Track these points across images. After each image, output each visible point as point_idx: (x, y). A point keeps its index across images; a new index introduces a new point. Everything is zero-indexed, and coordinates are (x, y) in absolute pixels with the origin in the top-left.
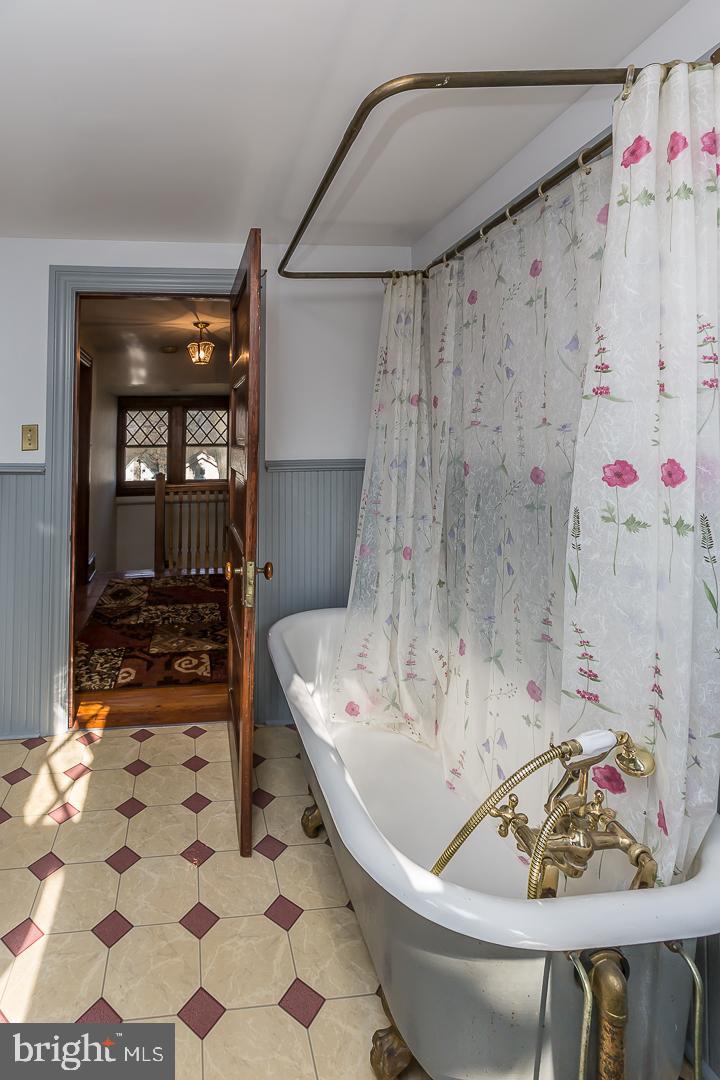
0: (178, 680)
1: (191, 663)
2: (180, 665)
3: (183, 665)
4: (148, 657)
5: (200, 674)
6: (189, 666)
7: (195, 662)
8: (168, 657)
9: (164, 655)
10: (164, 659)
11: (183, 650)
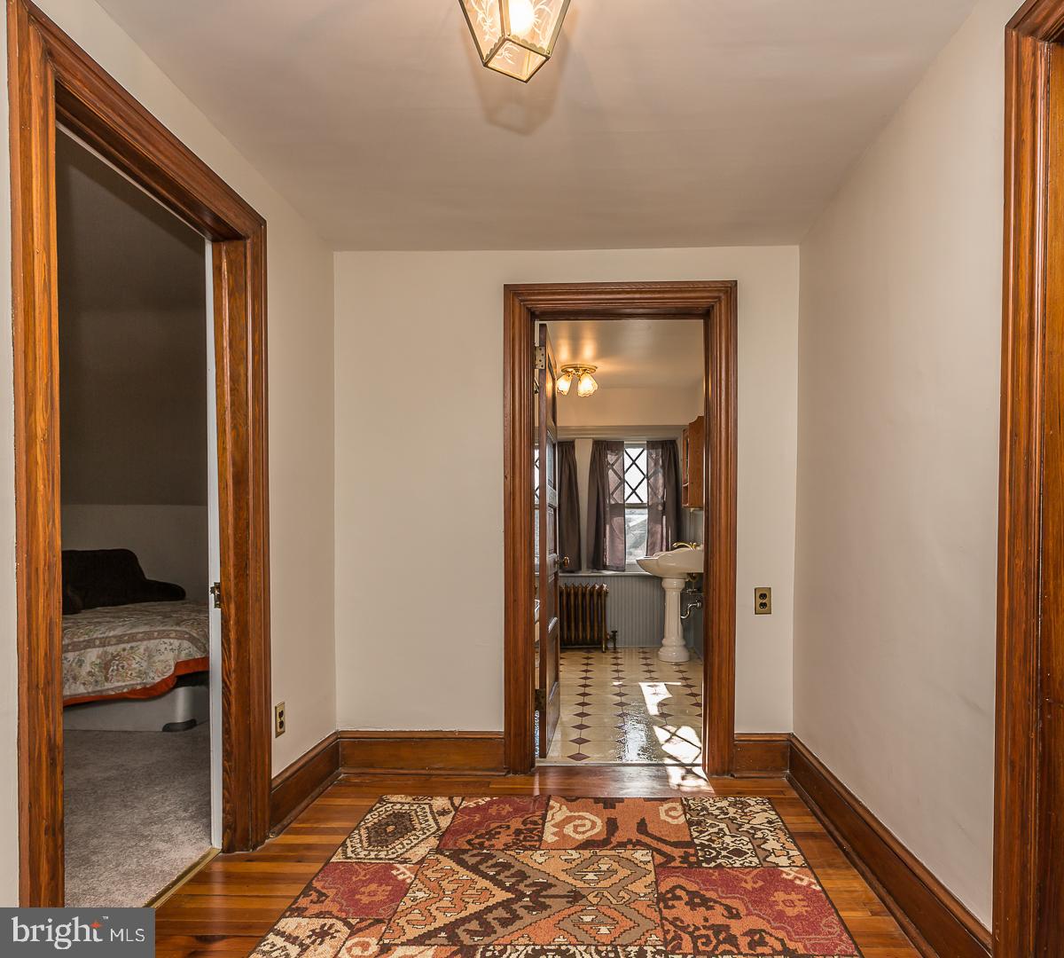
0: (595, 803)
1: (576, 827)
2: (594, 825)
3: (589, 824)
4: (647, 840)
5: (564, 808)
6: (578, 822)
7: (569, 830)
8: (614, 840)
9: (622, 845)
10: (620, 836)
11: (587, 853)
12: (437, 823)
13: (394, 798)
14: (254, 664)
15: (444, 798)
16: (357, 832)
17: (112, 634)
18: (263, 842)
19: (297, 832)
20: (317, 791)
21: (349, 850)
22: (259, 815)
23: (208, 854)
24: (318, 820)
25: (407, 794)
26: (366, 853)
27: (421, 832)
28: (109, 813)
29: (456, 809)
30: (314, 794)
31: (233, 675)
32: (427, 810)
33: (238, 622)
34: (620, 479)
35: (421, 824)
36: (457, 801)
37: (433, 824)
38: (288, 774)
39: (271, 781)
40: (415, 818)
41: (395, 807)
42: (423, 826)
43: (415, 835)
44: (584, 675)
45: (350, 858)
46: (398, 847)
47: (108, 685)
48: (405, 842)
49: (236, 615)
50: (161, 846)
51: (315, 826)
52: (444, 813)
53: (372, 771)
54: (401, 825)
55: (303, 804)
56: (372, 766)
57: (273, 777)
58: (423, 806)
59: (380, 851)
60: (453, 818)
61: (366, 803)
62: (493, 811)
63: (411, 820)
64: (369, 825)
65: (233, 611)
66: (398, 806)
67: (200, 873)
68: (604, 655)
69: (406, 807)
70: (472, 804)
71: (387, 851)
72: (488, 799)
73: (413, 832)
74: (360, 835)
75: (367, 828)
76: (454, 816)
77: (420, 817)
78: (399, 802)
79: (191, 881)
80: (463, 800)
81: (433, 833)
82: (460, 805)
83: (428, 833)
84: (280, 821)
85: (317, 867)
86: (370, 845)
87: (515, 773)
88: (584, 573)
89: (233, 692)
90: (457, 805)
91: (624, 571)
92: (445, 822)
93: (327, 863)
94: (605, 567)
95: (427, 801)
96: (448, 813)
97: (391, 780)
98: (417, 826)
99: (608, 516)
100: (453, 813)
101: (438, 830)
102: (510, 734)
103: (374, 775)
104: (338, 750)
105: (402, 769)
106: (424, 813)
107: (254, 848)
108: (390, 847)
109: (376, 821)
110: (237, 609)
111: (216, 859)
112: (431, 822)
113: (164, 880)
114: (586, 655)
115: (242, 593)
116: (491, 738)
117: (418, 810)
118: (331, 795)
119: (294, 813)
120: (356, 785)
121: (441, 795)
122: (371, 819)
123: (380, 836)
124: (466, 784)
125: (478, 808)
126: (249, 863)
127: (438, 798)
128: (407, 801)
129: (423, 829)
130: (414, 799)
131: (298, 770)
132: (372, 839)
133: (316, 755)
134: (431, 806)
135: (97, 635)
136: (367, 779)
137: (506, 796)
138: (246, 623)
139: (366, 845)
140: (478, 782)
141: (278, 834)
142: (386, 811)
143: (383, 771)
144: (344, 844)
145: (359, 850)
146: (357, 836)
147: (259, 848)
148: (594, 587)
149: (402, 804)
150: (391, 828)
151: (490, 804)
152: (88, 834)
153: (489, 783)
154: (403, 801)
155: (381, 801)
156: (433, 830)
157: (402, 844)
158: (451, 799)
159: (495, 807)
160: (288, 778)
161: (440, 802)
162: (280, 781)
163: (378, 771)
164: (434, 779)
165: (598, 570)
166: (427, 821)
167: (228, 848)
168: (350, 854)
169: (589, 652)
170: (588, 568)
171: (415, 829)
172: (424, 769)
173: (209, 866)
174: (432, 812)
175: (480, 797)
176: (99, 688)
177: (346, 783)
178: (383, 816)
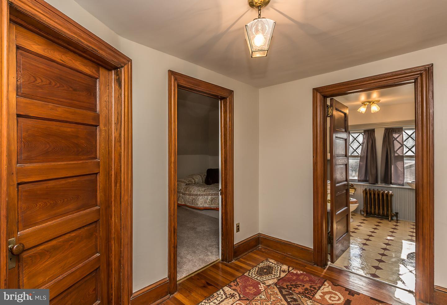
0: (345, 290)
1: (331, 297)
2: (339, 299)
3: (337, 298)
5: (330, 287)
6: (333, 295)
7: (327, 297)
12: (280, 274)
13: (271, 261)
14: (229, 212)
15: (287, 266)
16: (255, 268)
17: (213, 193)
18: (231, 261)
19: (241, 262)
20: (251, 250)
21: (251, 273)
22: (230, 254)
23: (218, 260)
24: (247, 260)
25: (276, 260)
26: (255, 276)
27: (273, 276)
28: (203, 241)
29: (289, 272)
30: (249, 251)
31: (224, 214)
32: (279, 269)
33: (225, 200)
34: (401, 144)
35: (275, 272)
36: (291, 269)
37: (279, 275)
38: (240, 244)
39: (234, 245)
40: (274, 270)
41: (270, 264)
42: (275, 274)
43: (271, 276)
44: (373, 230)
45: (250, 276)
46: (264, 278)
47: (212, 206)
48: (267, 277)
49: (225, 198)
50: (209, 254)
51: (246, 261)
52: (284, 271)
53: (268, 248)
54: (268, 271)
55: (245, 253)
56: (269, 247)
57: (234, 244)
58: (278, 266)
59: (258, 277)
60: (286, 275)
61: (262, 259)
62: (301, 277)
63: (272, 270)
64: (260, 267)
65: (224, 197)
66: (271, 264)
67: (214, 265)
68: (390, 223)
69: (273, 265)
70: (295, 272)
71: (261, 278)
72: (302, 272)
73: (271, 275)
74: (256, 269)
75: (259, 268)
76: (287, 274)
77: (276, 270)
78: (272, 262)
79: (212, 266)
80: (293, 269)
81: (277, 278)
82: (291, 271)
83: (276, 277)
84: (237, 257)
85: (240, 274)
86: (257, 274)
87: (318, 265)
88: (380, 184)
89: (224, 218)
90: (290, 270)
91: (403, 185)
92: (283, 275)
93: (243, 274)
94: (391, 183)
95: (281, 265)
96: (285, 272)
97: (274, 254)
98: (273, 273)
99: (393, 161)
100: (287, 273)
101: (279, 277)
102: (315, 250)
103: (269, 250)
104: (259, 239)
105: (278, 251)
106: (278, 269)
107: (228, 262)
108: (262, 277)
109: (262, 266)
110: (225, 196)
111: (219, 262)
112: (278, 273)
113: (206, 264)
114: (379, 221)
115: (226, 192)
116: (308, 250)
117: (276, 267)
118: (255, 253)
119: (242, 255)
120: (263, 252)
121: (286, 265)
122: (261, 265)
123: (261, 272)
124: (297, 264)
125: (297, 274)
126: (226, 266)
127: (285, 265)
128: (274, 263)
129: (275, 275)
130: (277, 263)
131: (243, 243)
132: (258, 272)
133: (251, 240)
134: (281, 267)
135: (211, 193)
136: (267, 251)
137: (309, 273)
138: (227, 201)
139: (256, 273)
140: (302, 264)
141: (236, 260)
142: (267, 264)
143: (272, 250)
144: (250, 270)
145: (253, 274)
146: (255, 269)
147: (230, 263)
148: (384, 192)
149: (273, 263)
150: (265, 270)
151: (301, 274)
152: (198, 245)
153: (306, 266)
154: (273, 262)
155: (267, 260)
156: (277, 276)
157: (266, 277)
158: (289, 267)
159: (303, 276)
160: (240, 245)
161: (285, 267)
162: (237, 245)
163: (271, 249)
164: (287, 258)
165: (388, 184)
166: (277, 272)
167: (223, 260)
168: (250, 274)
169: (381, 220)
170: (381, 183)
171: (272, 274)
172: (285, 253)
173: (217, 263)
174: (280, 270)
175: (299, 270)
176: (210, 206)
177: (260, 250)
178: (265, 265)
